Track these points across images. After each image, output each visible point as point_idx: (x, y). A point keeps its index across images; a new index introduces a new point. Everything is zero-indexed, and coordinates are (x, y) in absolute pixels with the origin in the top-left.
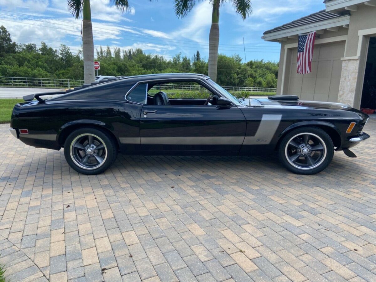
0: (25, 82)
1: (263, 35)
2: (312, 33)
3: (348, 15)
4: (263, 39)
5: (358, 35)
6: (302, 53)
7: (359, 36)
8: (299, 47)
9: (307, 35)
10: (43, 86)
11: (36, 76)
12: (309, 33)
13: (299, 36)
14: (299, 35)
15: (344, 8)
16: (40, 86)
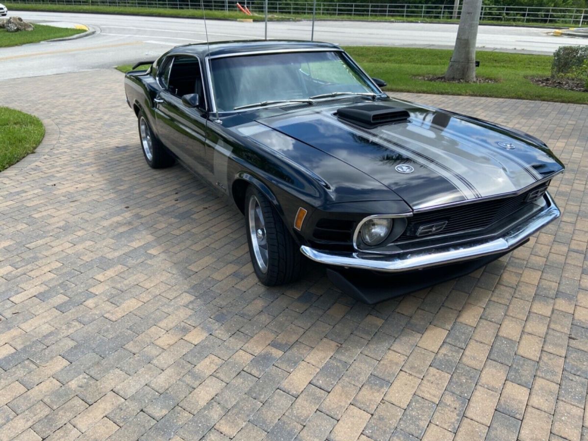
0: (524, 15)
10: (551, 21)
11: (544, 4)
16: (545, 21)
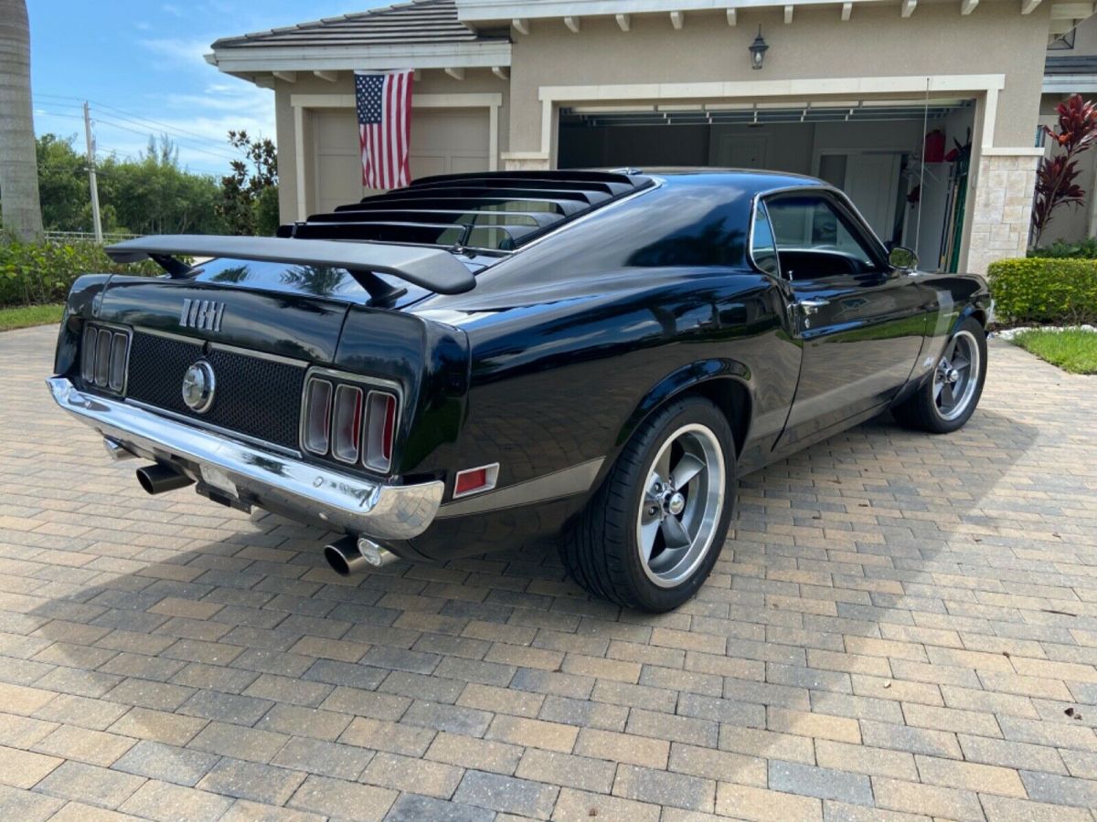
1: (212, 51)
2: (401, 72)
3: (507, 41)
4: (213, 64)
5: (540, 98)
6: (375, 126)
7: (542, 102)
8: (359, 107)
9: (383, 77)
12: (392, 72)
13: (358, 76)
14: (357, 73)
15: (511, 20)
